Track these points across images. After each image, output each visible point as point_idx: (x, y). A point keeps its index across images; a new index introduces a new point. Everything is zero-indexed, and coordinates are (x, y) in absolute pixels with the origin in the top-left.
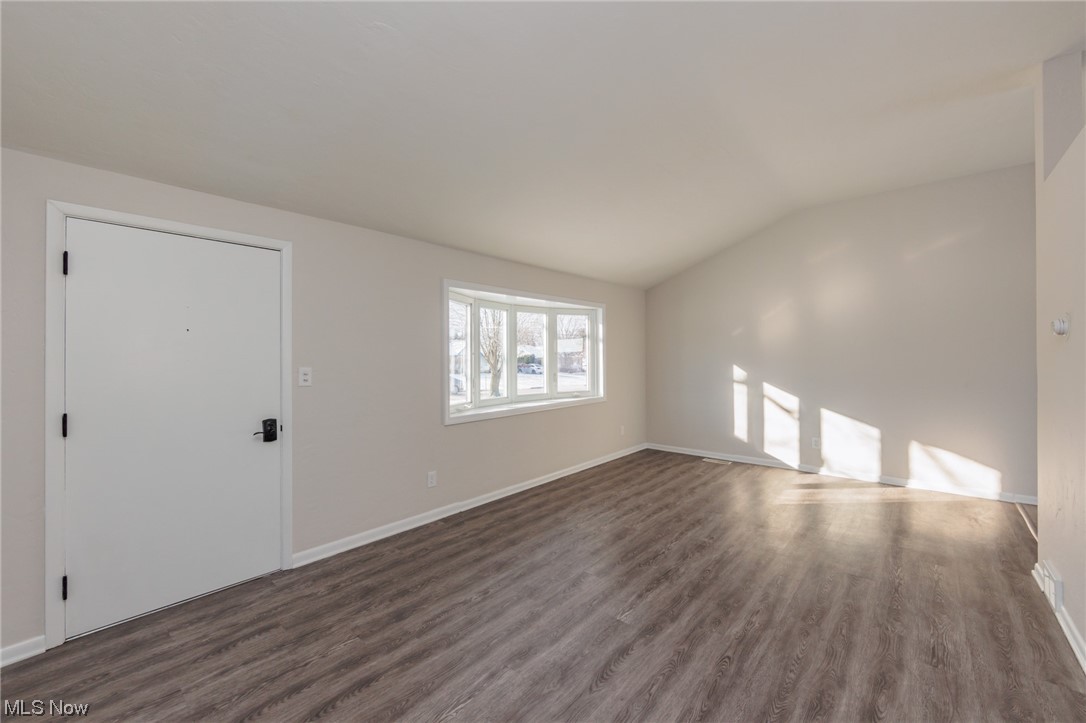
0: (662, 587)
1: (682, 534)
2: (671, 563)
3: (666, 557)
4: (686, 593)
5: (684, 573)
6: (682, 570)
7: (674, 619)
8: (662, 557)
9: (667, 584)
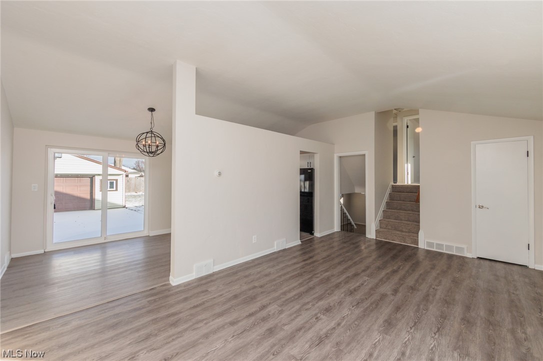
0: (353, 287)
1: (339, 324)
2: (349, 299)
3: (352, 303)
4: (342, 285)
5: (342, 294)
6: (343, 295)
7: (348, 277)
8: (353, 304)
9: (351, 289)
